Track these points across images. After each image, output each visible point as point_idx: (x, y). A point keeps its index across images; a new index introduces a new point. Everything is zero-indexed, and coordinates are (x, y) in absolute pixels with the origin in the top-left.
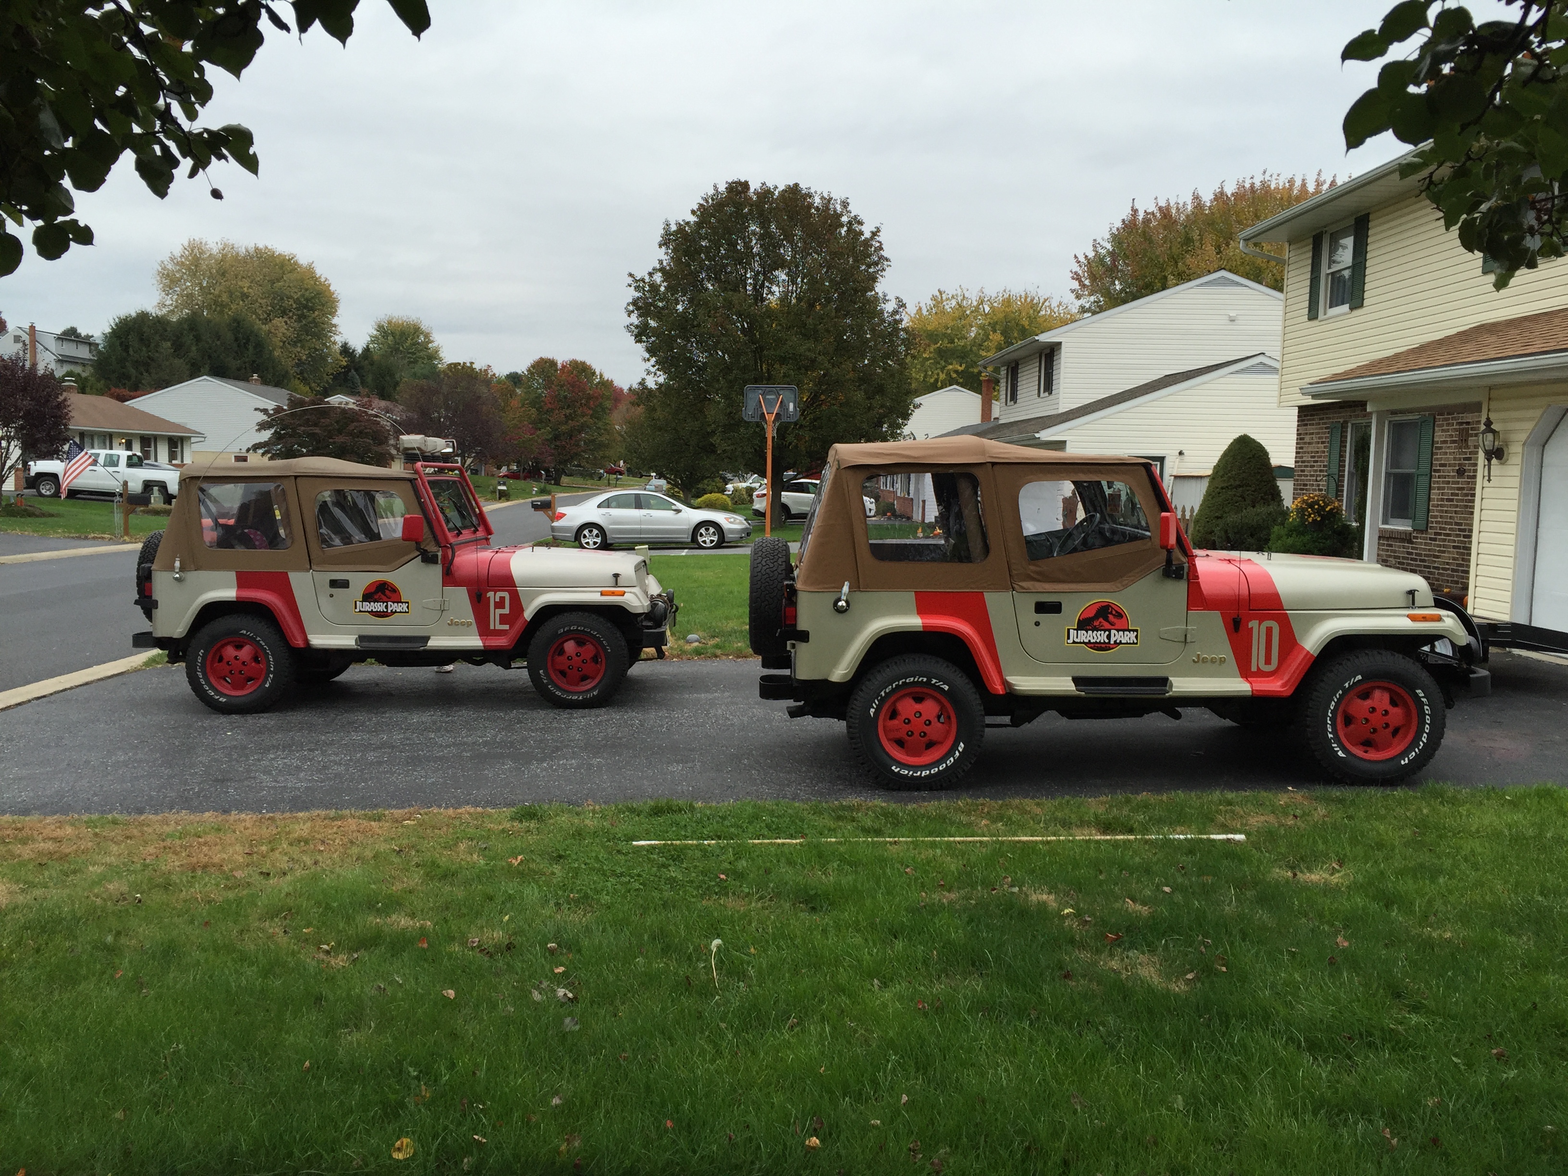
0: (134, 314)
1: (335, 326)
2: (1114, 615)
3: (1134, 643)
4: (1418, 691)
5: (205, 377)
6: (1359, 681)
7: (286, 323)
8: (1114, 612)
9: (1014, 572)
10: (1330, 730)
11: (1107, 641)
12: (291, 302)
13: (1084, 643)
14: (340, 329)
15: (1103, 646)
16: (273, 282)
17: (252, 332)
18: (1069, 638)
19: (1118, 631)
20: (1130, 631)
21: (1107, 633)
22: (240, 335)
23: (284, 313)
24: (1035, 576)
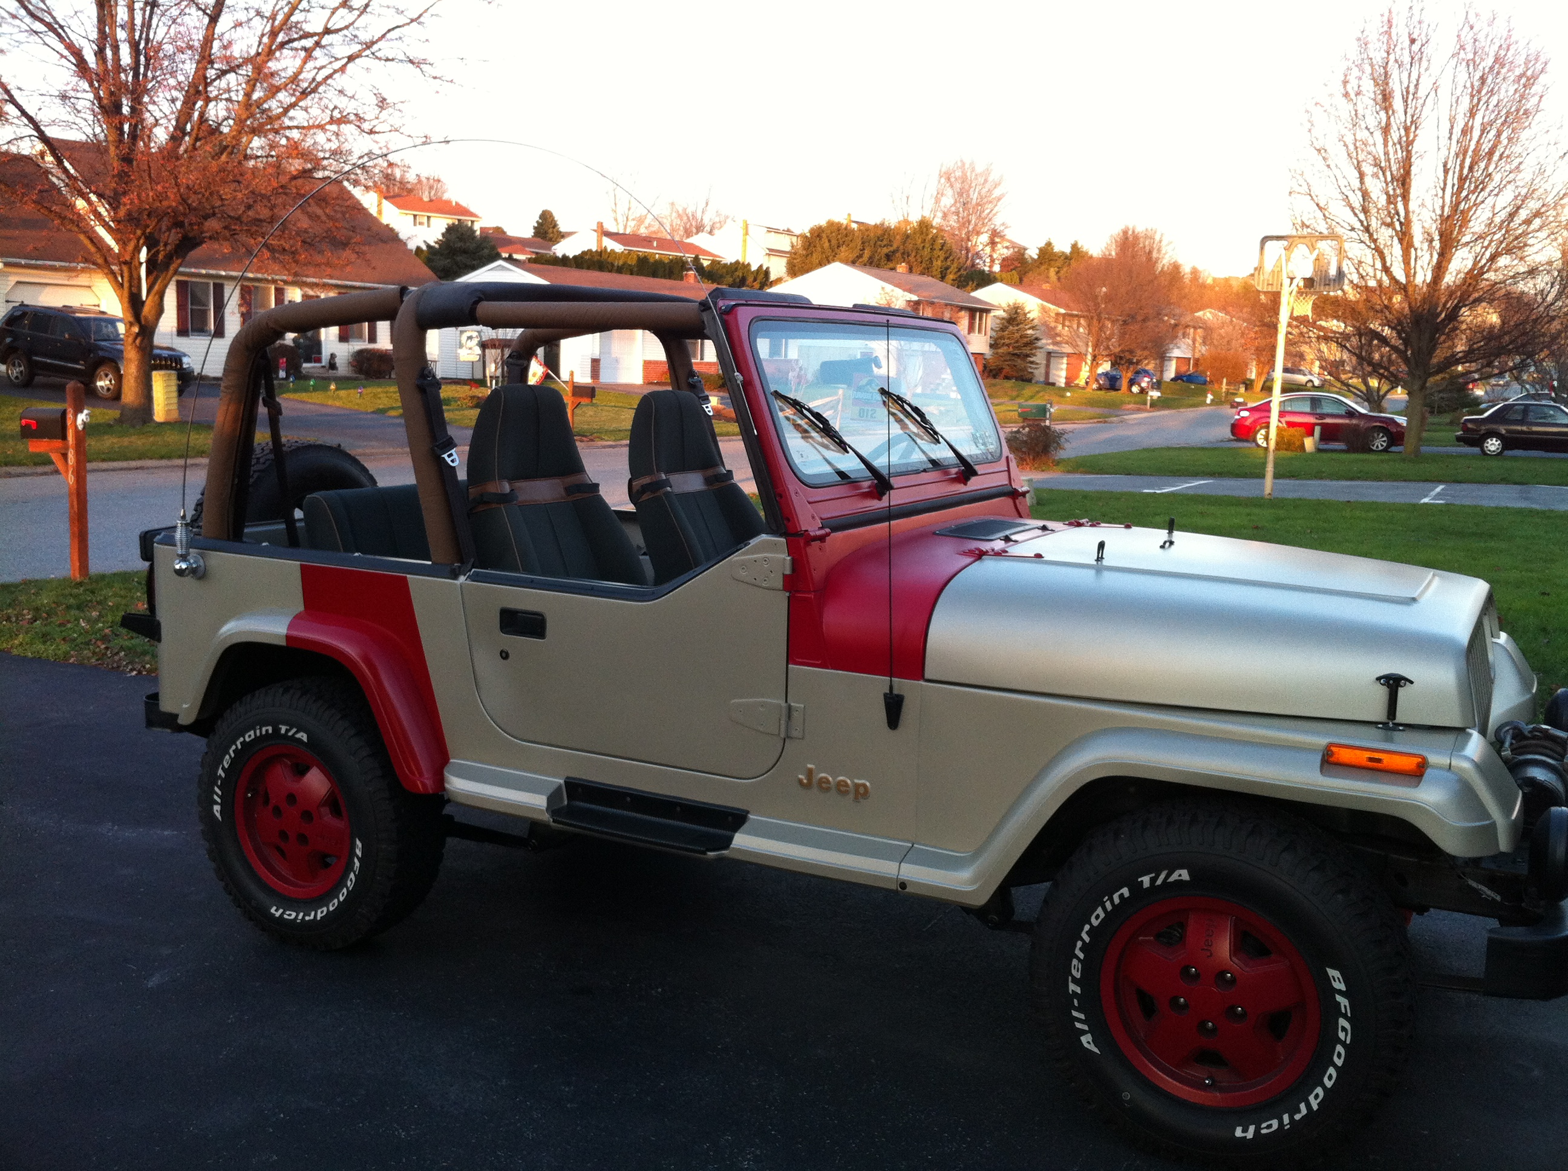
4: (1333, 973)
6: (1179, 883)
10: (1078, 975)
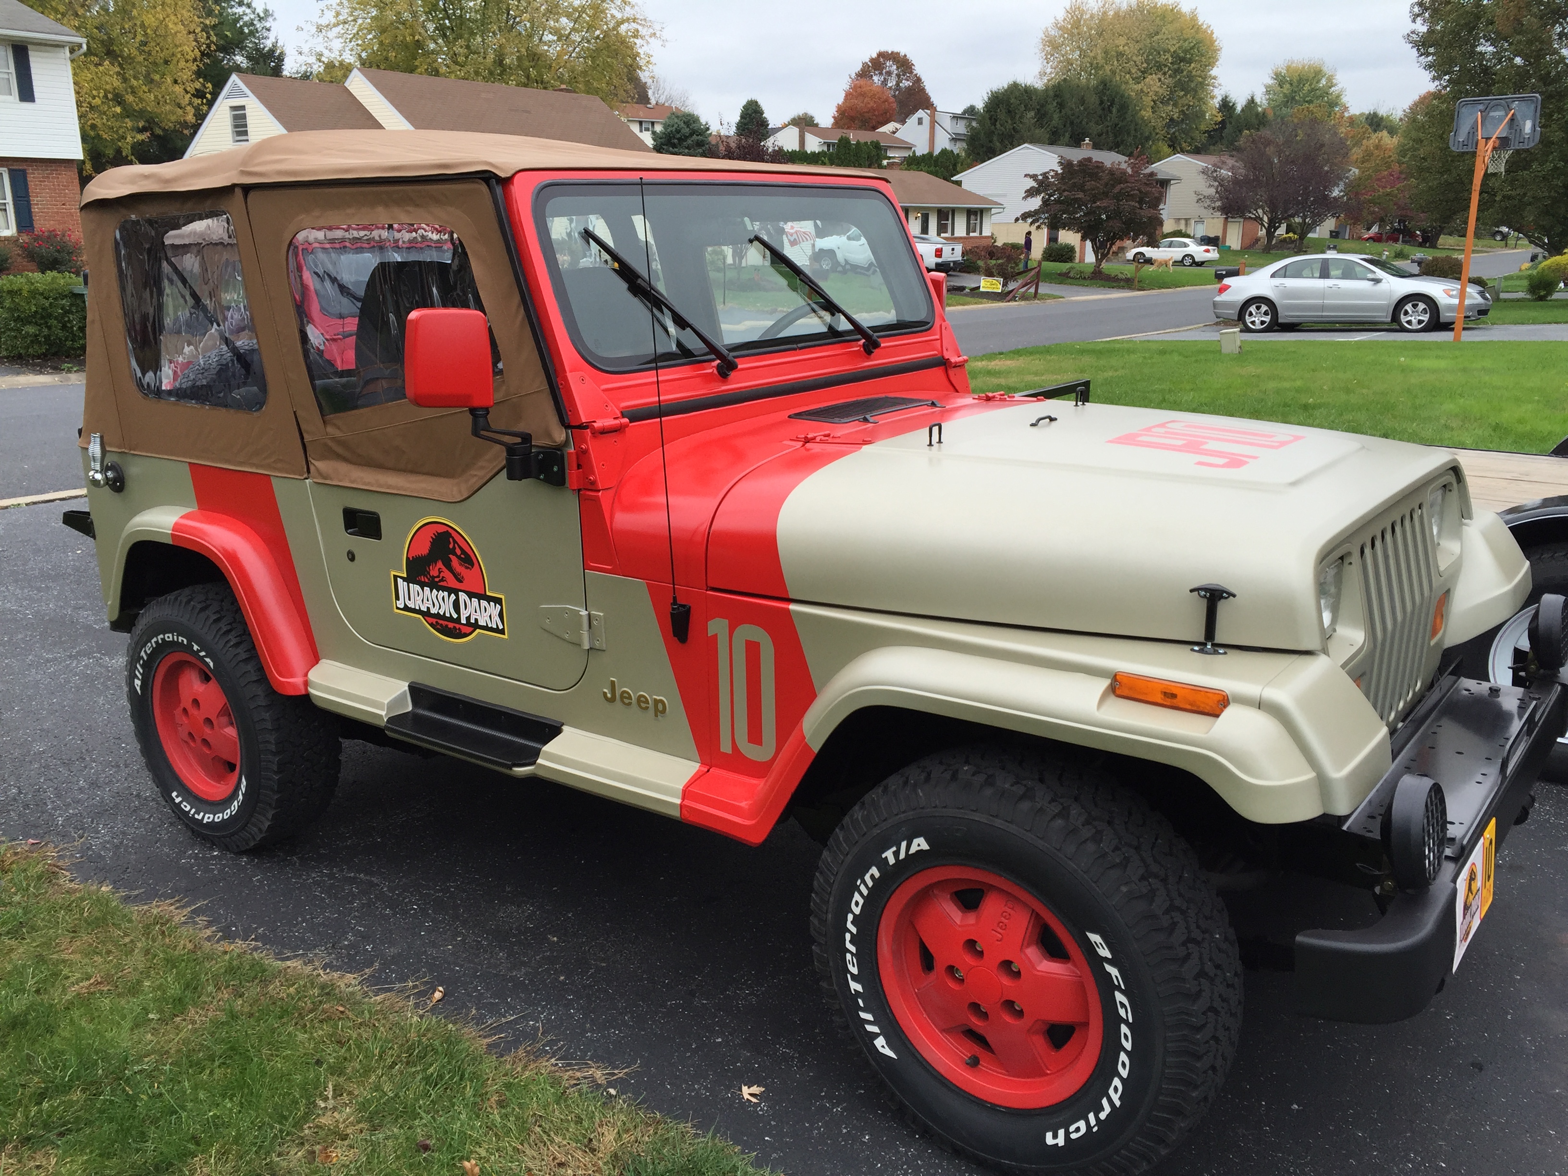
0: (1006, 86)
1: (1215, 78)
2: (459, 557)
3: (496, 630)
4: (1094, 938)
5: (1026, 145)
6: (921, 853)
7: (1160, 80)
8: (458, 552)
9: (307, 438)
10: (854, 970)
11: (455, 616)
12: (1168, 56)
13: (419, 612)
14: (1220, 80)
15: (451, 625)
16: (1151, 36)
17: (1117, 93)
18: (397, 598)
19: (471, 595)
20: (489, 599)
21: (453, 597)
22: (1105, 98)
23: (1159, 67)
24: (340, 450)
